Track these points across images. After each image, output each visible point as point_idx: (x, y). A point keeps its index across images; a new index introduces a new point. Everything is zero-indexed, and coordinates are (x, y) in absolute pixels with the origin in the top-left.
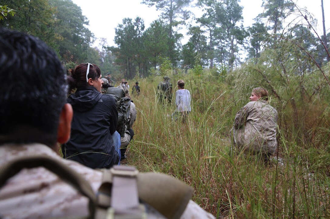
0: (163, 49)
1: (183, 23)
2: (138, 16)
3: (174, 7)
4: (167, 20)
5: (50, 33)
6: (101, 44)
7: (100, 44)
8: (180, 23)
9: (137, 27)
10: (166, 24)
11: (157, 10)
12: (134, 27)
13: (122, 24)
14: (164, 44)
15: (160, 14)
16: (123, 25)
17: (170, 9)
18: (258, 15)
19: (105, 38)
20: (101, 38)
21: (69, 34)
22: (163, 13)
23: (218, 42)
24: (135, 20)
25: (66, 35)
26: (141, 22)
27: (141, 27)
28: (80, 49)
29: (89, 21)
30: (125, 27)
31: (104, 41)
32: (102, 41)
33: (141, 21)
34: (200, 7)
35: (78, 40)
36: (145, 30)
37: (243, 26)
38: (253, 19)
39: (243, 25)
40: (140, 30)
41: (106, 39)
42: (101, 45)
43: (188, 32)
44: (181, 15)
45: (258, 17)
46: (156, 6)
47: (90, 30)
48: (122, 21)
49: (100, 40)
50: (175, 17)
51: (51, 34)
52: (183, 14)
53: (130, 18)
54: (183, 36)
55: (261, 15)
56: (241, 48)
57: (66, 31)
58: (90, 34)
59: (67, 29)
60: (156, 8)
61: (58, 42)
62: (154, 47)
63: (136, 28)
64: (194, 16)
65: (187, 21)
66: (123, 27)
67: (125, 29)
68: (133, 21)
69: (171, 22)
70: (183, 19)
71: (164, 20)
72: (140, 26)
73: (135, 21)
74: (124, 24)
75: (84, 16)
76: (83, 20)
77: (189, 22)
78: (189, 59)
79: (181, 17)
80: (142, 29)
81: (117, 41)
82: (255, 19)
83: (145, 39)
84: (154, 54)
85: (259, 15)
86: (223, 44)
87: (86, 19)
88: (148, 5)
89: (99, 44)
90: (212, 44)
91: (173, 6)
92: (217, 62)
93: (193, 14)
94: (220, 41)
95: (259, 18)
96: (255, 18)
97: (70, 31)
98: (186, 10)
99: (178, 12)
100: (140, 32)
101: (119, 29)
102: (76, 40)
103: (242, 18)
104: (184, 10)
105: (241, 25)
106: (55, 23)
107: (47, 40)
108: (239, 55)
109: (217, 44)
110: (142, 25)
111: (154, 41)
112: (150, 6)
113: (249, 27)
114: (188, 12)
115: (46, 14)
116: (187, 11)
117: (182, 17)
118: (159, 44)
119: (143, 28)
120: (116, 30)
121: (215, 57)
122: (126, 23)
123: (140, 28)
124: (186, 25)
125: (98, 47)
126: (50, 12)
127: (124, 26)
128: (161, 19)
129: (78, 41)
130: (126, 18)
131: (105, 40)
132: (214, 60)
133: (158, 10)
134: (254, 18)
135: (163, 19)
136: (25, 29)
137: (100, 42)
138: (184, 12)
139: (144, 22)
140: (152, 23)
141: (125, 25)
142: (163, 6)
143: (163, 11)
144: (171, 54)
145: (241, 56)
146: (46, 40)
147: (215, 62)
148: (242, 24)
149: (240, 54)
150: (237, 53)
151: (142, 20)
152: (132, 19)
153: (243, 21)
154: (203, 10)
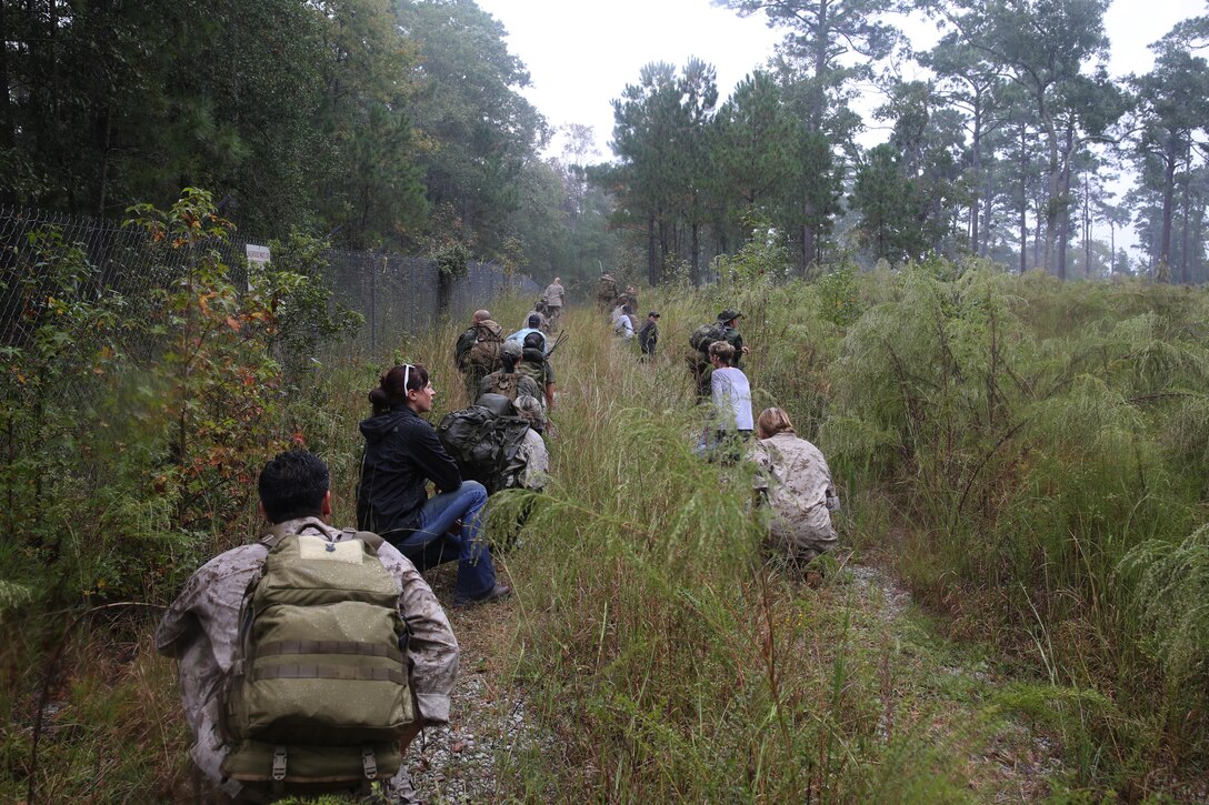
0: (779, 174)
1: (865, 72)
2: (696, 56)
3: (832, 15)
4: (807, 60)
5: (398, 131)
6: (573, 147)
7: (567, 147)
8: (852, 73)
9: (692, 97)
10: (802, 76)
11: (771, 26)
12: (679, 96)
13: (641, 86)
14: (784, 157)
15: (780, 40)
16: (644, 89)
17: (818, 22)
18: (1171, 29)
19: (587, 126)
20: (571, 127)
21: (460, 123)
22: (792, 34)
23: (1013, 134)
24: (684, 72)
25: (449, 130)
26: (706, 79)
27: (705, 95)
28: (494, 175)
29: (529, 73)
30: (650, 94)
31: (581, 135)
32: (574, 137)
33: (705, 73)
34: (929, 13)
35: (491, 143)
36: (719, 105)
37: (1104, 74)
38: (1149, 46)
39: (1106, 69)
40: (700, 108)
41: (588, 129)
42: (571, 150)
43: (881, 109)
44: (861, 41)
45: (1170, 35)
46: (769, 12)
47: (531, 102)
48: (640, 75)
49: (569, 134)
50: (835, 52)
51: (400, 134)
52: (866, 37)
53: (668, 62)
54: (863, 122)
55: (1185, 25)
56: (1105, 156)
57: (449, 116)
58: (531, 120)
59: (453, 110)
60: (768, 19)
61: (423, 158)
62: (747, 168)
63: (687, 100)
64: (905, 46)
65: (878, 67)
66: (642, 95)
67: (650, 102)
68: (679, 75)
69: (821, 68)
70: (868, 54)
71: (797, 63)
72: (700, 91)
73: (683, 77)
74: (646, 85)
75: (513, 58)
76: (507, 71)
77: (887, 69)
78: (880, 207)
79: (858, 50)
80: (707, 105)
81: (624, 147)
82: (1158, 44)
83: (715, 142)
84: (747, 193)
85: (1177, 28)
86: (1031, 143)
87: (521, 66)
88: (738, 10)
89: (563, 149)
90: (985, 143)
91: (828, 9)
92: (1006, 209)
93: (903, 37)
94: (1018, 129)
95: (1175, 39)
96: (1161, 40)
97: (462, 113)
98: (880, 22)
99: (848, 31)
100: (699, 113)
101: (627, 104)
102: (485, 140)
103: (1106, 43)
104: (870, 24)
105: (1099, 70)
106: (416, 95)
107: (389, 155)
108: (1100, 182)
109: (1004, 142)
110: (708, 88)
111: (749, 146)
112: (745, 12)
113: (1133, 75)
114: (887, 29)
115: (386, 67)
116: (882, 26)
117: (863, 47)
118: (766, 158)
119: (711, 100)
120: (618, 106)
121: (1001, 193)
122: (654, 82)
123: (701, 101)
124: (875, 79)
125: (560, 160)
126: (400, 58)
127: (648, 92)
128: (786, 59)
129: (491, 146)
130: (655, 64)
131: (588, 134)
132: (997, 202)
133: (777, 25)
134: (1153, 43)
135: (792, 58)
136: (322, 142)
137: (567, 140)
138: (872, 30)
139: (714, 77)
140: (745, 81)
141: (650, 87)
142: (793, 9)
143: (792, 29)
144: (813, 193)
145: (1109, 186)
146: (384, 155)
147: (1001, 209)
148: (1102, 67)
149: (1104, 179)
150: (1094, 173)
151: (709, 71)
152: (673, 69)
153: (1106, 57)
154: (942, 21)
